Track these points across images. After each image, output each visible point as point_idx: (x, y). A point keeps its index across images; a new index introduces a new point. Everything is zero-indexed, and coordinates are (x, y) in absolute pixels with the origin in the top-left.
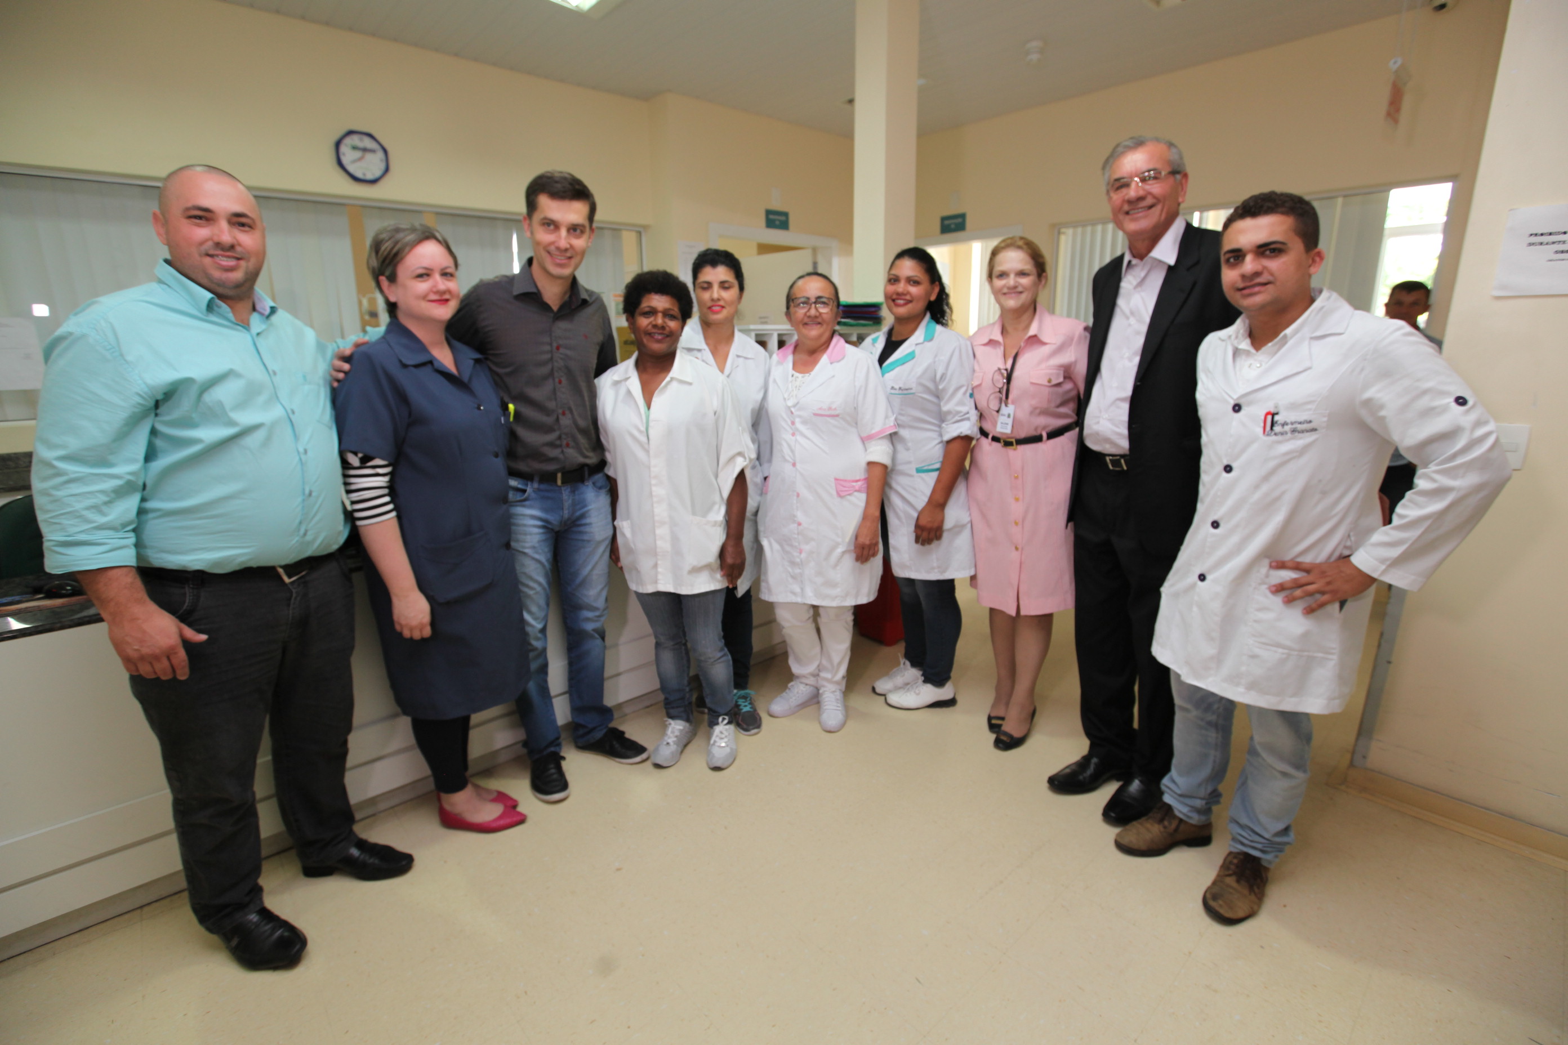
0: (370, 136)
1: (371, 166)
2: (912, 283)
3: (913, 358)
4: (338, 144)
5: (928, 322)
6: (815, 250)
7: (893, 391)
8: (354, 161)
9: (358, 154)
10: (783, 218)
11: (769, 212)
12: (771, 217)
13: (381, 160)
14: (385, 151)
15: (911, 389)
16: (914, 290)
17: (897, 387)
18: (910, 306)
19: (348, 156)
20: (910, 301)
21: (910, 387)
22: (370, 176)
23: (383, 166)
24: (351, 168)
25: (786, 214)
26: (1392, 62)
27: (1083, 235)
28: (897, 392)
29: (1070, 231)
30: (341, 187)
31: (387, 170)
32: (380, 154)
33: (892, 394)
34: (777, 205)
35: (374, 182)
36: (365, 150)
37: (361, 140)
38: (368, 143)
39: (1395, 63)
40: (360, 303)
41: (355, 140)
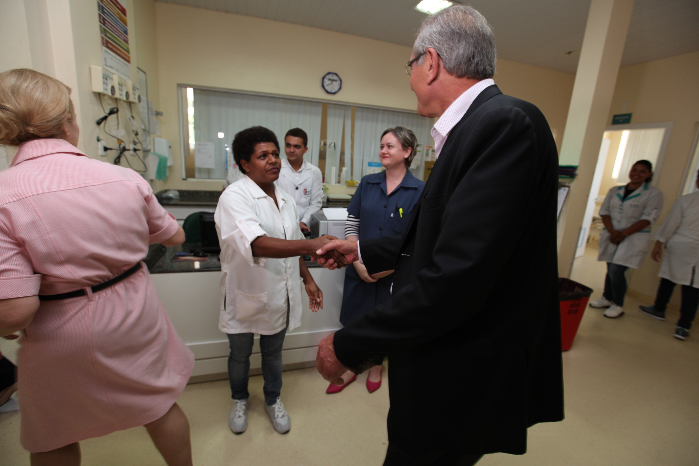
0: (336, 74)
1: (335, 86)
4: (323, 78)
8: (328, 85)
9: (330, 82)
13: (339, 85)
14: (341, 81)
19: (327, 82)
22: (333, 91)
23: (339, 87)
24: (327, 88)
30: (321, 95)
31: (340, 89)
32: (339, 82)
35: (334, 93)
36: (333, 80)
37: (332, 76)
38: (335, 77)
40: (320, 143)
41: (330, 76)
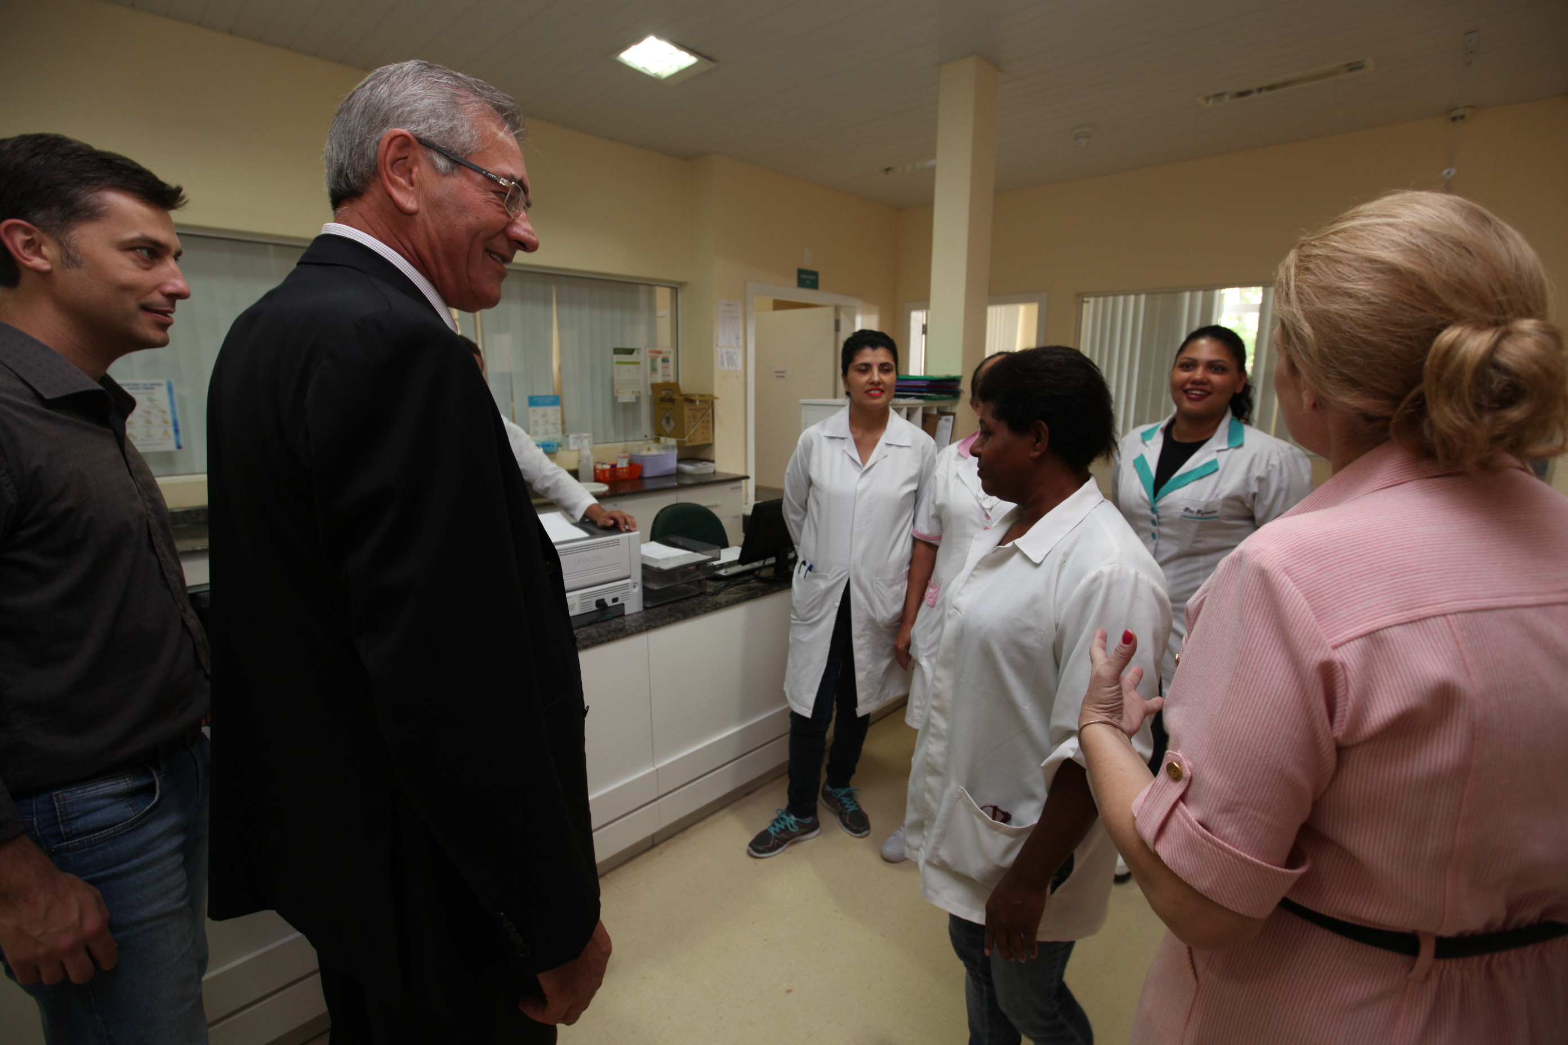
2: (1213, 369)
3: (1216, 470)
5: (1232, 420)
6: (837, 309)
7: (1186, 513)
10: (813, 278)
11: (801, 272)
12: (803, 276)
15: (1215, 512)
16: (1216, 378)
17: (1192, 509)
18: (1208, 399)
20: (1209, 393)
21: (1213, 510)
25: (816, 274)
26: (1445, 172)
27: (1105, 304)
28: (1194, 515)
29: (1092, 300)
33: (1185, 516)
34: (808, 265)
39: (1449, 173)
